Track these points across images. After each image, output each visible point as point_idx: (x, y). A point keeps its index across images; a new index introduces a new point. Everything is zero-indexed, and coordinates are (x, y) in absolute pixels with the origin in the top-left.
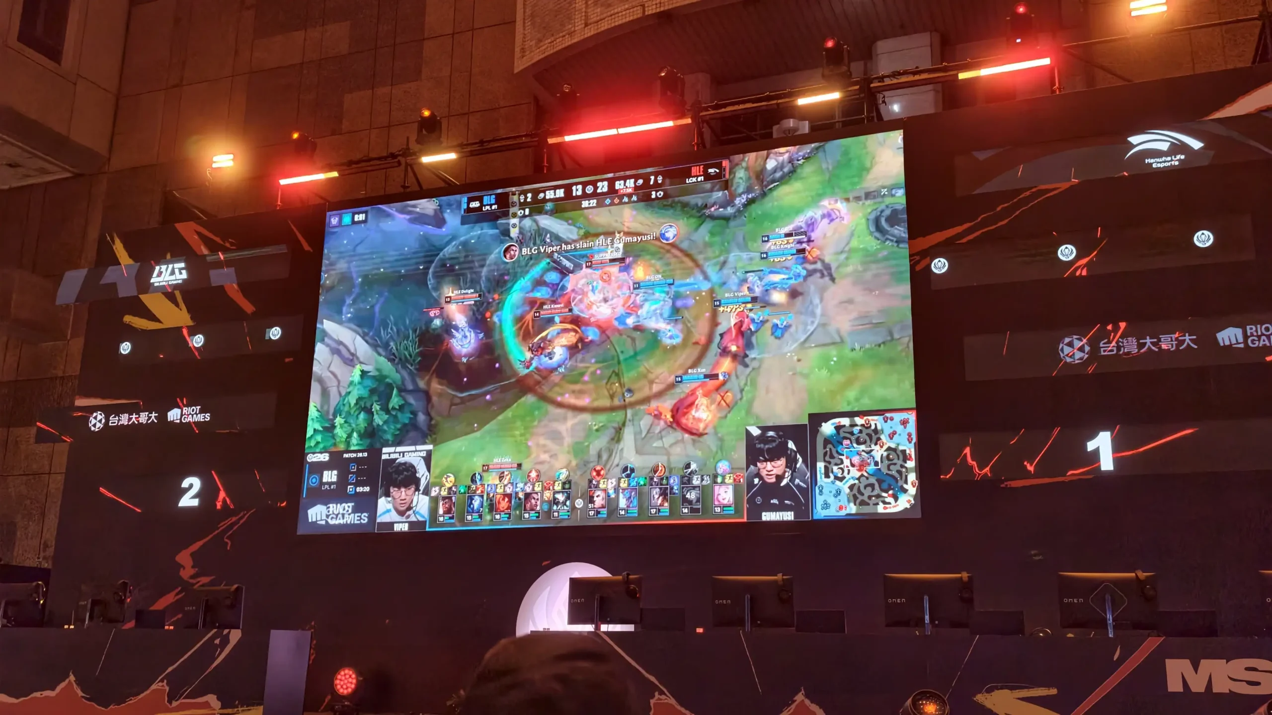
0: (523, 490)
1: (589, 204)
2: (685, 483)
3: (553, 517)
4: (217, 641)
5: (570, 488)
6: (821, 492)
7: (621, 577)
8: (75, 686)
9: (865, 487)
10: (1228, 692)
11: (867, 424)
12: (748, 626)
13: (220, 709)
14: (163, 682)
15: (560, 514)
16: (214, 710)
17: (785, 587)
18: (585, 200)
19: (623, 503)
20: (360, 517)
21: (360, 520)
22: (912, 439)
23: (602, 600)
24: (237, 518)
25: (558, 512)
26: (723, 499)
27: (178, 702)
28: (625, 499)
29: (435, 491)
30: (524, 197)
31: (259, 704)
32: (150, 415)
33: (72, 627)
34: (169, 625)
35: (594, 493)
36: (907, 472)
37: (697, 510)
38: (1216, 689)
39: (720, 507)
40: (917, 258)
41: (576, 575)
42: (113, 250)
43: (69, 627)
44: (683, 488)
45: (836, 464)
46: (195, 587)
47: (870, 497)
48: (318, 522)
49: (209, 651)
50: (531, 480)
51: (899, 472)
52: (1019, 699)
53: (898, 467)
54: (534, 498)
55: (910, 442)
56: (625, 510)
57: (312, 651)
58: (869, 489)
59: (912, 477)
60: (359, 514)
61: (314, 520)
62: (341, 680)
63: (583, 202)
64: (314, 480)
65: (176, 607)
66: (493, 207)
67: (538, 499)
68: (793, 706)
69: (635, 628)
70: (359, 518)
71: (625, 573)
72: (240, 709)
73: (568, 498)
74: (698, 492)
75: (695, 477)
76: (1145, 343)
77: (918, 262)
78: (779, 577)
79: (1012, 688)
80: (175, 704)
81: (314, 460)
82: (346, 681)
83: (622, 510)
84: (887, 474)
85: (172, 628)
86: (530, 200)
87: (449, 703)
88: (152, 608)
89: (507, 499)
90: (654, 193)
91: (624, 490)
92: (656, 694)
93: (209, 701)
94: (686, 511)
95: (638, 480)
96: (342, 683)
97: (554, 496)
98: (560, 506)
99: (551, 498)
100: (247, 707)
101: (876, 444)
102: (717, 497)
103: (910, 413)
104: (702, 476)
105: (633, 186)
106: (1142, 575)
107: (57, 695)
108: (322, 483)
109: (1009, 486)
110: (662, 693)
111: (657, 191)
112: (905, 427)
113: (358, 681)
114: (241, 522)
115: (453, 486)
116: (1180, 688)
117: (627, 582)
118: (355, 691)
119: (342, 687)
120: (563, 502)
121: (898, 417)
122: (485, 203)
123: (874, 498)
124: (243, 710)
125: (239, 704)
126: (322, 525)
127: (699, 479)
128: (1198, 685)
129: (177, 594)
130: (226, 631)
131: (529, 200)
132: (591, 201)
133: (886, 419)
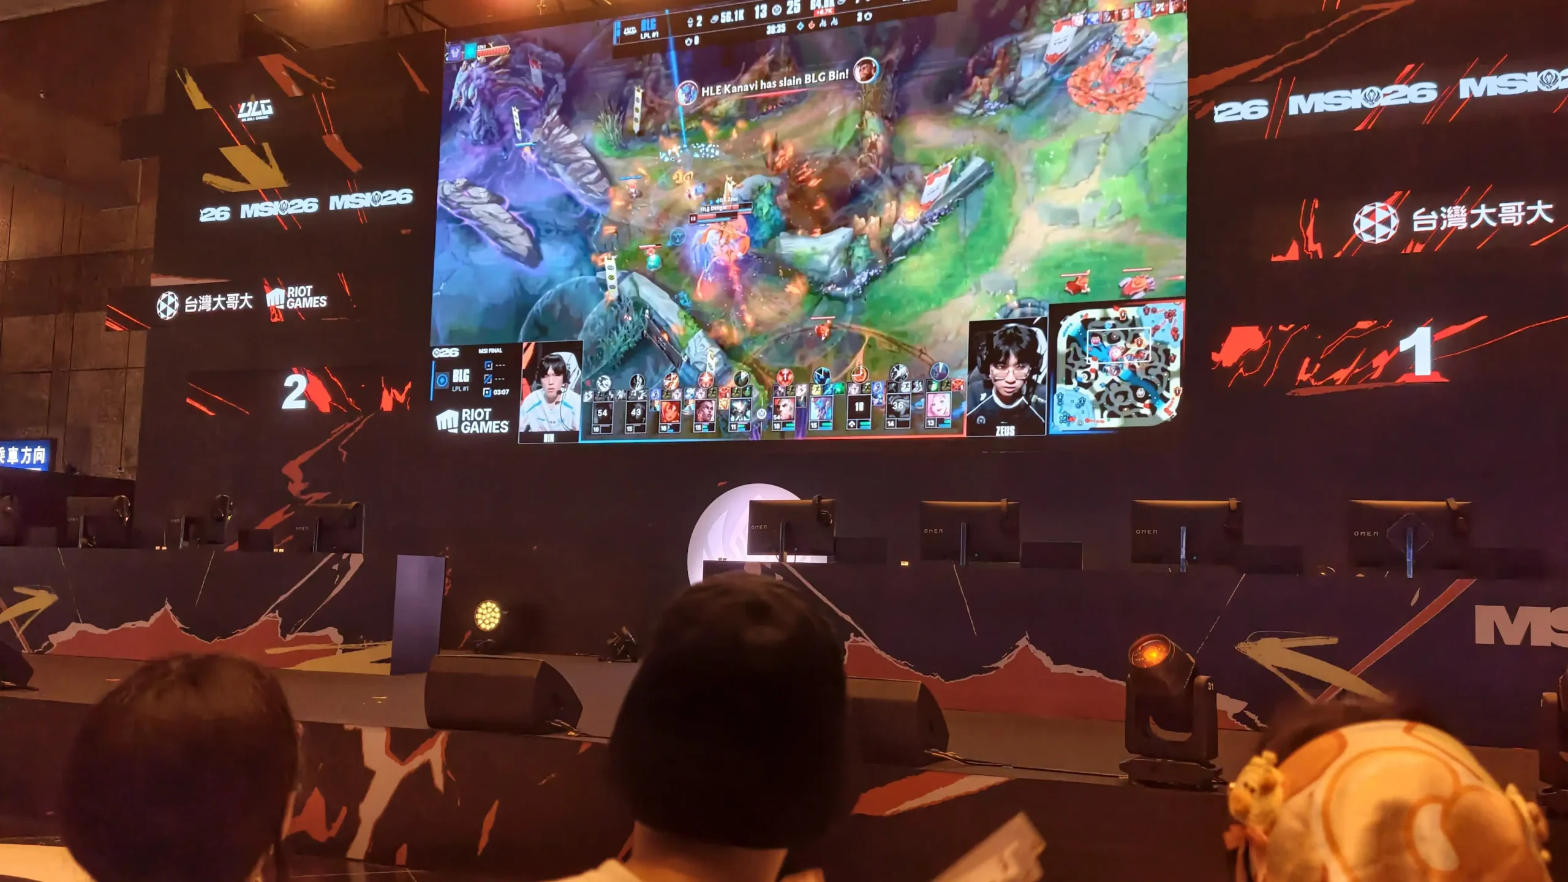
0: (694, 396)
1: (776, 30)
2: (892, 391)
3: (731, 429)
4: (336, 567)
5: (750, 396)
6: (1060, 401)
7: (811, 501)
8: (172, 615)
9: (1116, 395)
10: (1550, 645)
11: (1123, 317)
12: (963, 561)
13: (342, 644)
14: (275, 612)
15: (739, 426)
16: (336, 645)
17: (1011, 513)
18: (771, 25)
19: (814, 414)
20: (499, 425)
21: (499, 429)
22: (1178, 337)
23: (788, 528)
24: (352, 424)
25: (737, 424)
26: (938, 411)
27: (293, 636)
28: (818, 410)
29: (589, 396)
30: (692, 21)
31: (389, 640)
32: (242, 298)
33: (164, 548)
34: (279, 548)
35: (779, 402)
36: (1169, 377)
37: (906, 424)
38: (1535, 642)
39: (934, 420)
40: (1199, 102)
41: (758, 498)
42: (185, 90)
43: (161, 548)
44: (889, 396)
45: (1081, 368)
46: (308, 504)
47: (1121, 408)
48: (449, 431)
49: (327, 578)
50: (704, 385)
51: (1160, 377)
52: (1289, 649)
53: (1158, 371)
54: (708, 408)
55: (1176, 340)
56: (817, 422)
57: (447, 580)
58: (1121, 397)
59: (1176, 383)
60: (498, 422)
61: (444, 428)
62: (482, 614)
63: (769, 27)
64: (442, 380)
65: (286, 527)
66: (654, 35)
67: (712, 408)
68: (1016, 651)
69: (828, 560)
70: (498, 427)
71: (816, 496)
72: (366, 644)
73: (749, 407)
74: (908, 401)
75: (904, 384)
76: (1478, 215)
77: (1199, 107)
78: (1003, 503)
79: (1282, 636)
80: (289, 637)
81: (442, 355)
82: (488, 616)
83: (814, 422)
84: (1144, 379)
85: (281, 550)
86: (701, 25)
87: (610, 642)
88: (257, 528)
89: (674, 408)
90: (860, 15)
91: (816, 398)
92: (852, 635)
93: (330, 635)
94: (891, 424)
95: (834, 386)
96: (484, 617)
97: (731, 405)
98: (738, 417)
99: (728, 407)
100: (374, 642)
101: (1132, 342)
102: (931, 408)
103: (1178, 303)
104: (913, 382)
105: (833, 5)
106: (1454, 504)
107: (152, 625)
108: (452, 384)
109: (1296, 395)
110: (858, 634)
111: (864, 13)
112: (1170, 321)
113: (502, 615)
114: (357, 429)
115: (609, 390)
116: (1491, 641)
117: (818, 506)
118: (499, 627)
119: (484, 621)
120: (742, 413)
121: (1163, 307)
122: (643, 29)
123: (1126, 409)
124: (369, 646)
125: (364, 639)
126: (453, 434)
127: (909, 386)
128: (1512, 637)
129: (286, 512)
130: (345, 556)
131: (699, 24)
132: (779, 26)
133: (1147, 311)
